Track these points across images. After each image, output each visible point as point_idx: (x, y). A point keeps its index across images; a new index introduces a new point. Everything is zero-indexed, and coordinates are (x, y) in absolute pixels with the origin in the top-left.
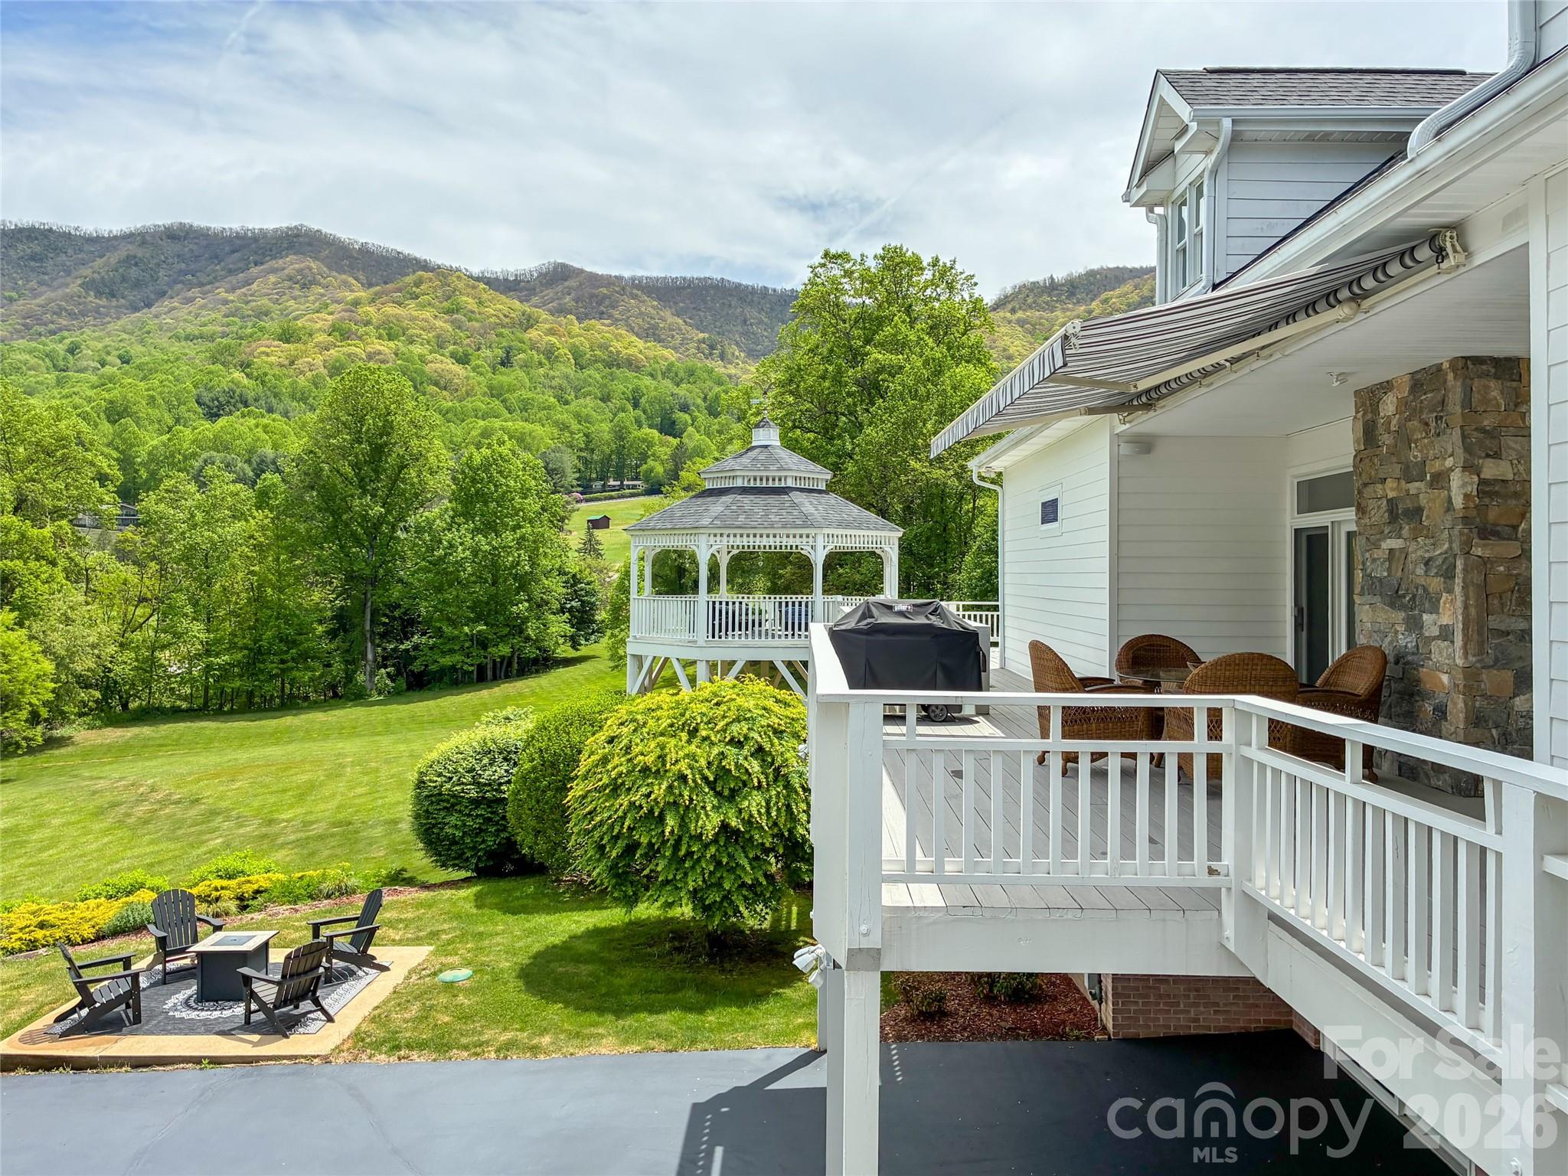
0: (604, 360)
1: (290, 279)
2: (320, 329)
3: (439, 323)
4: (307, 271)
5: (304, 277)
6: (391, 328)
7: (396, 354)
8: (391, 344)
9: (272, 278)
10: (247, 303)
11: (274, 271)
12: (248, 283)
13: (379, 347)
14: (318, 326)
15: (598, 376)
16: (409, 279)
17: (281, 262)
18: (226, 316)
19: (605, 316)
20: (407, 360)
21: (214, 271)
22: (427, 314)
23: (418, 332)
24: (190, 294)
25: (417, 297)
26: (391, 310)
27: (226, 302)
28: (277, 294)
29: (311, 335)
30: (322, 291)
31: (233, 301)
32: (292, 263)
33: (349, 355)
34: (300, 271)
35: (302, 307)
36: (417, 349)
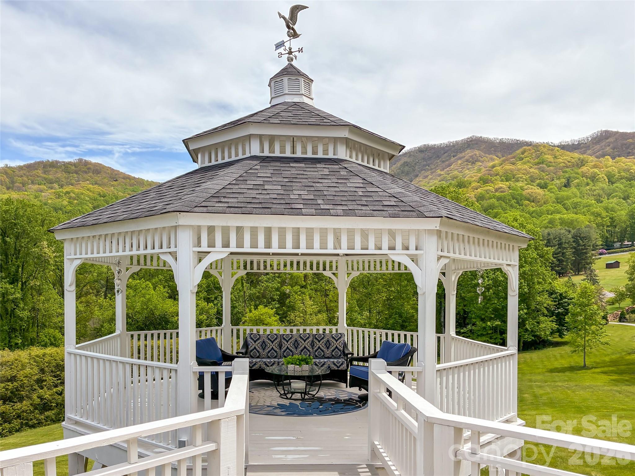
0: (626, 178)
1: (467, 161)
2: (474, 181)
3: (532, 170)
4: (474, 156)
5: (473, 159)
6: (508, 176)
7: (509, 188)
8: (507, 183)
9: (459, 162)
10: (448, 174)
11: (460, 158)
12: (450, 165)
13: (501, 185)
14: (473, 179)
15: (622, 186)
16: (519, 151)
17: (463, 154)
18: (440, 181)
19: (631, 154)
20: (514, 190)
21: (437, 163)
22: (526, 167)
23: (520, 176)
24: (426, 174)
25: (523, 159)
26: (508, 167)
27: (440, 175)
28: (461, 168)
29: (470, 184)
30: (481, 164)
31: (443, 174)
32: (469, 153)
33: (486, 191)
34: (471, 157)
35: (471, 173)
36: (520, 184)
